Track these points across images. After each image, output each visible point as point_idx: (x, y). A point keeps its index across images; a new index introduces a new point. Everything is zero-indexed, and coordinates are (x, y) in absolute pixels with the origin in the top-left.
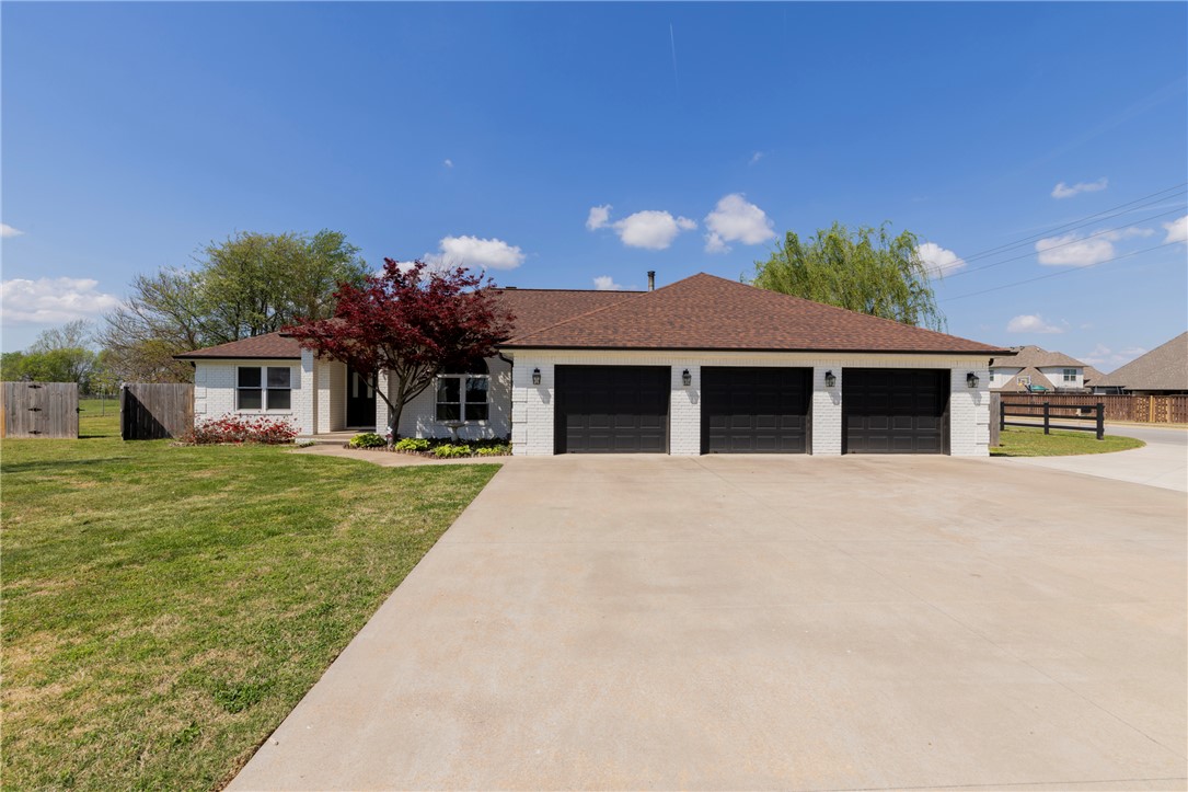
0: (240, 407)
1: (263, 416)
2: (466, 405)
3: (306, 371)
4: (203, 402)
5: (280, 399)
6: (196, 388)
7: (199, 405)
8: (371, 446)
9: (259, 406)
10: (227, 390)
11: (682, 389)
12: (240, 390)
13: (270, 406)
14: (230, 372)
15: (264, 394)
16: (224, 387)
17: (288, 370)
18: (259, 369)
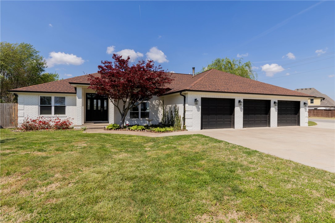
0: (41, 114)
1: (52, 118)
2: (141, 112)
3: (79, 98)
4: (23, 111)
5: (60, 110)
6: (18, 105)
7: (20, 113)
8: (117, 129)
9: (50, 113)
10: (34, 106)
11: (238, 107)
12: (41, 106)
13: (55, 114)
14: (37, 98)
15: (53, 108)
16: (33, 105)
17: (64, 98)
18: (50, 98)
